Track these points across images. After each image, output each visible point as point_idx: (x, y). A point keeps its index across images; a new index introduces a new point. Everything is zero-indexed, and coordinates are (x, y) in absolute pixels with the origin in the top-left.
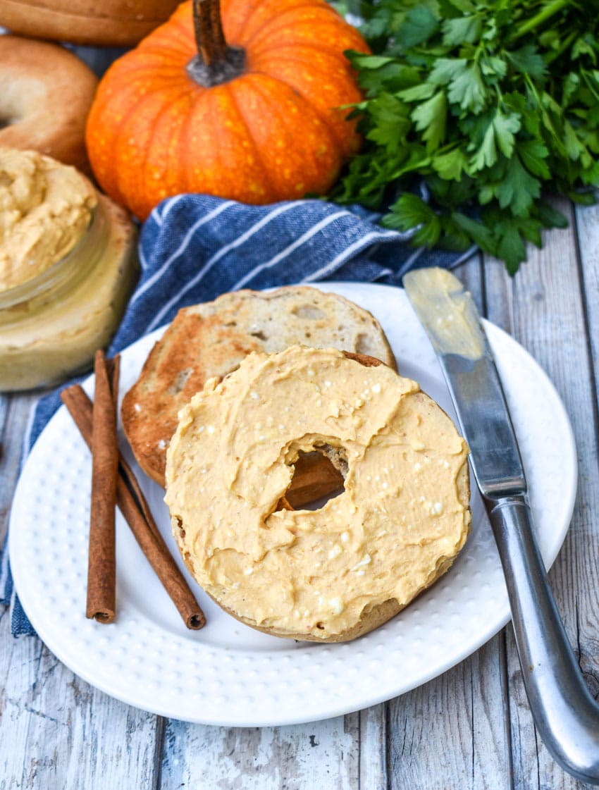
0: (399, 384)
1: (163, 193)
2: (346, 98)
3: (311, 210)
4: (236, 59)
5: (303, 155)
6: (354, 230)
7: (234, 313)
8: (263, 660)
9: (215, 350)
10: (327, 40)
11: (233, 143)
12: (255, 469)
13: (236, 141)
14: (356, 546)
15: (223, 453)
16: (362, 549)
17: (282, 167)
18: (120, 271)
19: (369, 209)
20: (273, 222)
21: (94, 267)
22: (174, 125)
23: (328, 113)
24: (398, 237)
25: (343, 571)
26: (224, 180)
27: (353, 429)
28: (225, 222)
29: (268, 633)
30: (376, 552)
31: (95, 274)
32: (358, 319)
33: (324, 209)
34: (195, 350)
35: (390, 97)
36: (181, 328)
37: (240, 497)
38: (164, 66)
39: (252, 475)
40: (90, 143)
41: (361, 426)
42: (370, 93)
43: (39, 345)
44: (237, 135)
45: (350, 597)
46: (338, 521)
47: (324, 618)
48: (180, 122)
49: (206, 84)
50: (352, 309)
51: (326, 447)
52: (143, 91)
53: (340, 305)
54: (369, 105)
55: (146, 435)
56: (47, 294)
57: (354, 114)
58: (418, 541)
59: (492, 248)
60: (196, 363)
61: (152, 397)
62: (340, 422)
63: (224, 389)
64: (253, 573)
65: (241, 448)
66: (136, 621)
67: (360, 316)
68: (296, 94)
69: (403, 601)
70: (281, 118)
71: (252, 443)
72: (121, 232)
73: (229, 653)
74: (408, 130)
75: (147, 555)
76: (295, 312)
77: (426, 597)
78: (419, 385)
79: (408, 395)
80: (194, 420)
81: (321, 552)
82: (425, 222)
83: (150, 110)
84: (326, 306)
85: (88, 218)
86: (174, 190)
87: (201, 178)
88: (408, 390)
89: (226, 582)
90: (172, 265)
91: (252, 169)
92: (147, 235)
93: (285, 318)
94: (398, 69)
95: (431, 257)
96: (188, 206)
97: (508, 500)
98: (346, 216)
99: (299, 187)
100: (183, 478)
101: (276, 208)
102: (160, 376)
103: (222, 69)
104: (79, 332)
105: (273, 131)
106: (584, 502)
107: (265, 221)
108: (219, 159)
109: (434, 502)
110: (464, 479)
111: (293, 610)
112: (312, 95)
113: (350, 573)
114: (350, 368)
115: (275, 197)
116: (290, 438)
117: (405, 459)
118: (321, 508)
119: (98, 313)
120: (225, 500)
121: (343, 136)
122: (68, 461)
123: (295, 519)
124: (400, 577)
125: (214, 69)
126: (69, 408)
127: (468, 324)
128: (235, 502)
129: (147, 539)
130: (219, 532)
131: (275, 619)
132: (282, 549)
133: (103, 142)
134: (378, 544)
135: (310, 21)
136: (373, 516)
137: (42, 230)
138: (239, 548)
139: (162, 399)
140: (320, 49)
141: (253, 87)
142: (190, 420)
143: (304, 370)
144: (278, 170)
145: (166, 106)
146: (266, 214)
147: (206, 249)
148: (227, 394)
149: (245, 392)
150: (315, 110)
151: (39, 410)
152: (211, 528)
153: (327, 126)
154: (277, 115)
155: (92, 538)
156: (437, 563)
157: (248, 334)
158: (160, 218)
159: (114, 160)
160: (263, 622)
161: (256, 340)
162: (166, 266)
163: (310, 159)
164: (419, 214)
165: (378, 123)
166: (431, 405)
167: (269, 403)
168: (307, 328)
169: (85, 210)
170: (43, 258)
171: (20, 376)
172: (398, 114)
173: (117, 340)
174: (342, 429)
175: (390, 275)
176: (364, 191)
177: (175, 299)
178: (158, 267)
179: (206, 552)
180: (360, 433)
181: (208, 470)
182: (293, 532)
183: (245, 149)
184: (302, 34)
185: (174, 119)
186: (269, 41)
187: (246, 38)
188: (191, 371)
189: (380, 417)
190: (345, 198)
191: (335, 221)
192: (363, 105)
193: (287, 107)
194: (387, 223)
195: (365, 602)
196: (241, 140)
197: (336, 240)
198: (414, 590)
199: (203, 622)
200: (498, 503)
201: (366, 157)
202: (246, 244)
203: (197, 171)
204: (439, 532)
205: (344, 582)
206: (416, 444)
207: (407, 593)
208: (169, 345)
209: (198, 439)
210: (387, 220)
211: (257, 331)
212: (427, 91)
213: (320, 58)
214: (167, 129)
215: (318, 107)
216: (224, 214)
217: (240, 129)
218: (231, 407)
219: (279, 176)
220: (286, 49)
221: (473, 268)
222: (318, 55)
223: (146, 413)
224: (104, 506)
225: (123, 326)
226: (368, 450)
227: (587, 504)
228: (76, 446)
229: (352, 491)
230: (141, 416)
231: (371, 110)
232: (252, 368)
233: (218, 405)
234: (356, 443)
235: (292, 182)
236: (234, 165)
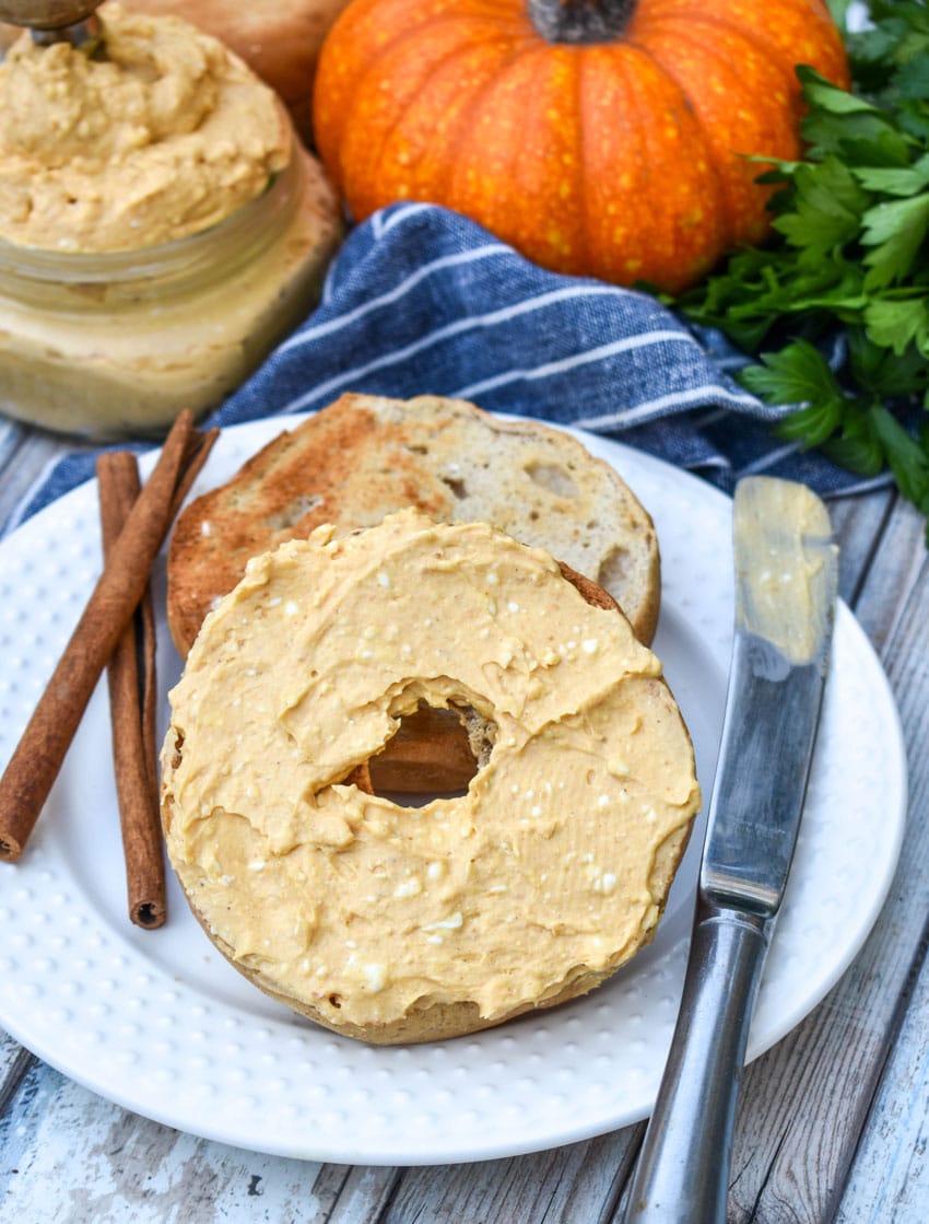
0: (631, 653)
1: (403, 190)
2: (770, 144)
3: (628, 311)
4: (616, 11)
5: (657, 213)
6: (687, 371)
7: (431, 433)
8: (225, 1021)
9: (372, 482)
10: (776, 35)
11: (547, 150)
12: (333, 701)
13: (554, 148)
14: (446, 891)
15: (294, 654)
16: (454, 902)
17: (615, 219)
18: (283, 294)
19: (735, 345)
20: (559, 305)
21: (239, 270)
22: (464, 83)
23: (729, 159)
24: (756, 408)
25: (408, 925)
26: (509, 207)
27: (521, 698)
28: (483, 276)
29: (249, 978)
30: (477, 915)
31: (237, 282)
32: (627, 520)
33: (652, 317)
34: (341, 469)
35: (843, 170)
36: (335, 425)
37: (291, 737)
39: (325, 709)
40: (325, 64)
41: (537, 697)
42: (814, 152)
43: (99, 364)
44: (558, 139)
45: (401, 972)
46: (435, 839)
47: (346, 990)
48: (476, 82)
49: (549, 35)
50: (624, 501)
51: (468, 709)
52: (438, 8)
53: (608, 485)
54: (799, 169)
55: (199, 578)
56: (142, 286)
57: (771, 177)
58: (552, 924)
59: (916, 489)
60: (332, 492)
61: (237, 519)
62: (506, 678)
63: (340, 550)
64: (262, 871)
65: (326, 657)
66: (54, 875)
67: (632, 517)
68: (685, 107)
69: (488, 1012)
70: (643, 140)
71: (348, 656)
72: (313, 228)
73: (178, 986)
74: (851, 237)
75: (118, 775)
76: (531, 470)
77: (536, 1023)
78: (662, 667)
79: (637, 676)
80: (269, 583)
81: (385, 880)
82: (816, 402)
83: (435, 44)
84: (585, 479)
85: (261, 185)
86: (424, 192)
87: (472, 190)
88: (639, 667)
89: (212, 869)
90: (369, 316)
91: (563, 205)
92: (350, 250)
93: (509, 473)
94: (878, 126)
95: (806, 465)
96: (432, 227)
97: (740, 917)
98: (682, 342)
99: (633, 265)
100: (213, 672)
101: (573, 285)
102: (266, 490)
103: (585, 21)
104: (171, 368)
105: (622, 155)
106: (875, 971)
107: (548, 299)
108: (513, 169)
109: (605, 870)
110: (671, 852)
111: (302, 956)
112: (712, 119)
113: (420, 934)
114: (559, 596)
115: (584, 266)
116: (413, 672)
117: (589, 781)
118: (415, 807)
119: (216, 347)
120: (267, 733)
121: (740, 206)
122: (63, 573)
123: (365, 809)
124: (498, 971)
125: (572, 15)
126: (101, 487)
127: (811, 599)
128: (280, 743)
129: (129, 749)
130: (235, 781)
131: (266, 960)
132: (325, 849)
133: (342, 68)
134: (484, 903)
136: (496, 855)
137: (172, 175)
138: (256, 822)
139: (253, 529)
140: (759, 46)
141: (618, 69)
142: (263, 579)
143: (482, 570)
144: (605, 223)
145: (465, 48)
146: (552, 289)
147: (437, 310)
148: (340, 561)
149: (370, 568)
150: (708, 145)
151: (59, 472)
152: (224, 770)
153: (718, 179)
154: (638, 129)
155: (38, 713)
156: (570, 972)
157: (439, 476)
158: (381, 226)
159: (348, 105)
160: (245, 957)
161: (446, 491)
162: (357, 313)
163: (668, 224)
164: (810, 385)
165: (800, 204)
166: (668, 708)
167: (402, 601)
168: (539, 504)
169: (260, 170)
170: (157, 222)
171: (53, 404)
172: (842, 203)
173: (231, 406)
174: (504, 691)
175: (724, 469)
176: (736, 312)
177: (355, 374)
178: (343, 310)
179: (200, 805)
180: (531, 709)
181: (259, 673)
182: (354, 829)
183: (565, 167)
184: (737, 11)
185: (468, 74)
188: (320, 502)
189: (574, 695)
190: (700, 312)
191: (662, 343)
192: (789, 167)
193: (661, 123)
194: (749, 379)
195: (424, 990)
196: (563, 149)
197: (651, 375)
198: (513, 1002)
199: (159, 919)
200: (717, 914)
201: (763, 255)
202: (503, 326)
203: (471, 175)
204: (593, 923)
205: (403, 944)
206: (615, 763)
207: (499, 1003)
208: (303, 445)
209: (264, 615)
210: (751, 375)
211: (455, 477)
212: (907, 185)
213: (751, 63)
214: (450, 86)
215: (716, 142)
216: (485, 263)
217: (568, 132)
218: (338, 582)
219: (604, 234)
220: (702, 26)
221: (873, 510)
222: (751, 55)
223: (216, 542)
224: (80, 667)
225: (249, 386)
226: (534, 741)
227: (878, 975)
228: (87, 552)
229: (476, 801)
230: (206, 544)
231: (799, 180)
232: (398, 532)
233: (320, 574)
234: (518, 724)
235: (624, 252)
236: (535, 188)
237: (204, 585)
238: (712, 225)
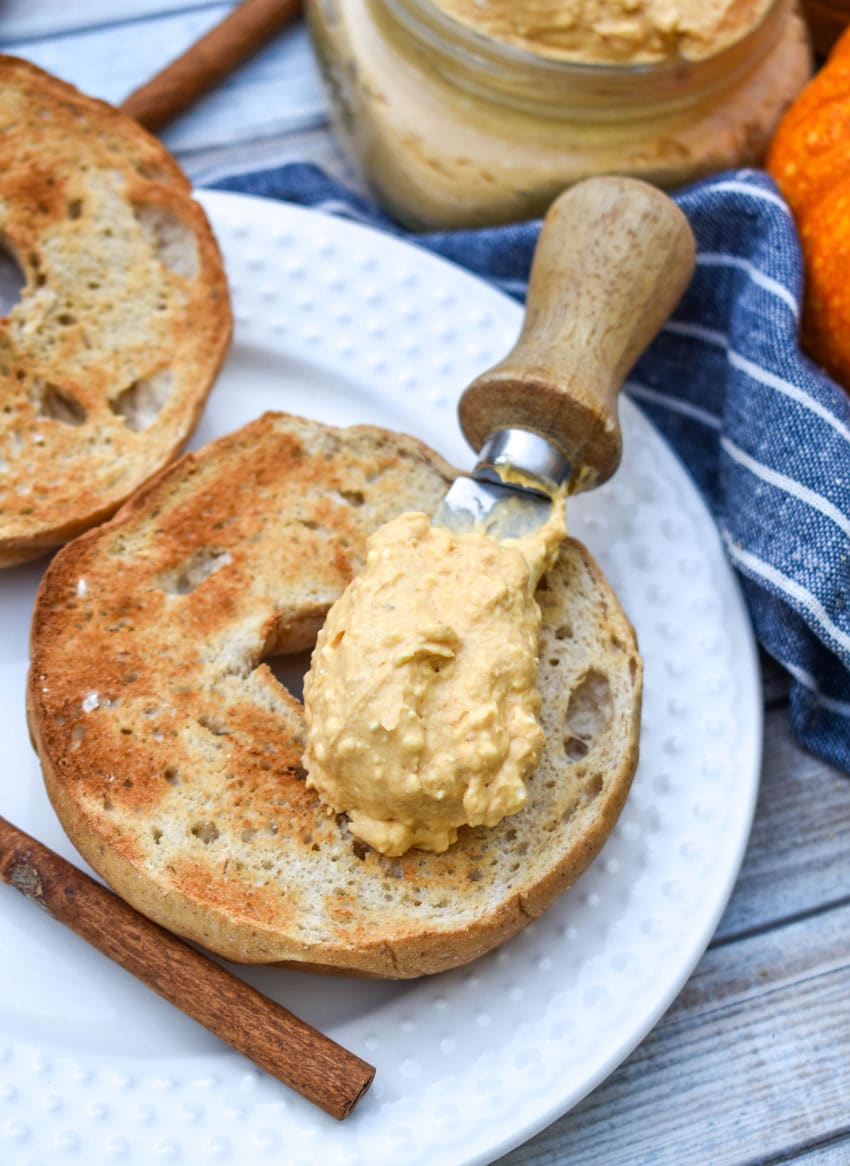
7: (370, 476)
9: (295, 539)
32: (605, 635)
34: (255, 514)
61: (121, 574)
67: (613, 630)
102: (160, 536)
188: (227, 558)
208: (210, 475)
223: (94, 606)
230: (81, 609)
237: (73, 673)
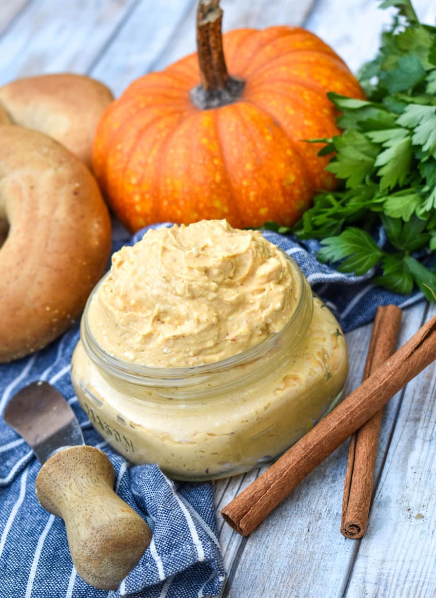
1: (137, 198)
4: (234, 88)
5: (269, 181)
10: (319, 81)
11: (204, 159)
13: (208, 157)
17: (248, 188)
22: (158, 137)
23: (303, 146)
24: (342, 279)
26: (191, 193)
35: (361, 136)
38: (171, 88)
44: (209, 152)
48: (164, 134)
49: (201, 107)
52: (142, 105)
68: (275, 124)
70: (254, 144)
74: (372, 172)
86: (148, 196)
91: (218, 186)
94: (376, 112)
95: (375, 297)
99: (263, 211)
103: (219, 96)
105: (244, 154)
108: (188, 172)
112: (291, 127)
121: (316, 171)
125: (212, 94)
135: (309, 63)
140: (310, 88)
141: (236, 112)
144: (243, 191)
145: (158, 119)
150: (290, 141)
153: (299, 157)
154: (251, 139)
163: (277, 185)
165: (339, 157)
172: (365, 153)
183: (216, 166)
184: (296, 73)
185: (160, 131)
186: (266, 75)
187: (249, 72)
192: (330, 140)
193: (262, 134)
196: (213, 157)
203: (168, 181)
213: (307, 96)
214: (151, 140)
215: (295, 139)
217: (214, 148)
219: (244, 198)
220: (278, 84)
221: (417, 313)
222: (306, 93)
235: (257, 205)
236: (202, 180)
238: (302, 183)
